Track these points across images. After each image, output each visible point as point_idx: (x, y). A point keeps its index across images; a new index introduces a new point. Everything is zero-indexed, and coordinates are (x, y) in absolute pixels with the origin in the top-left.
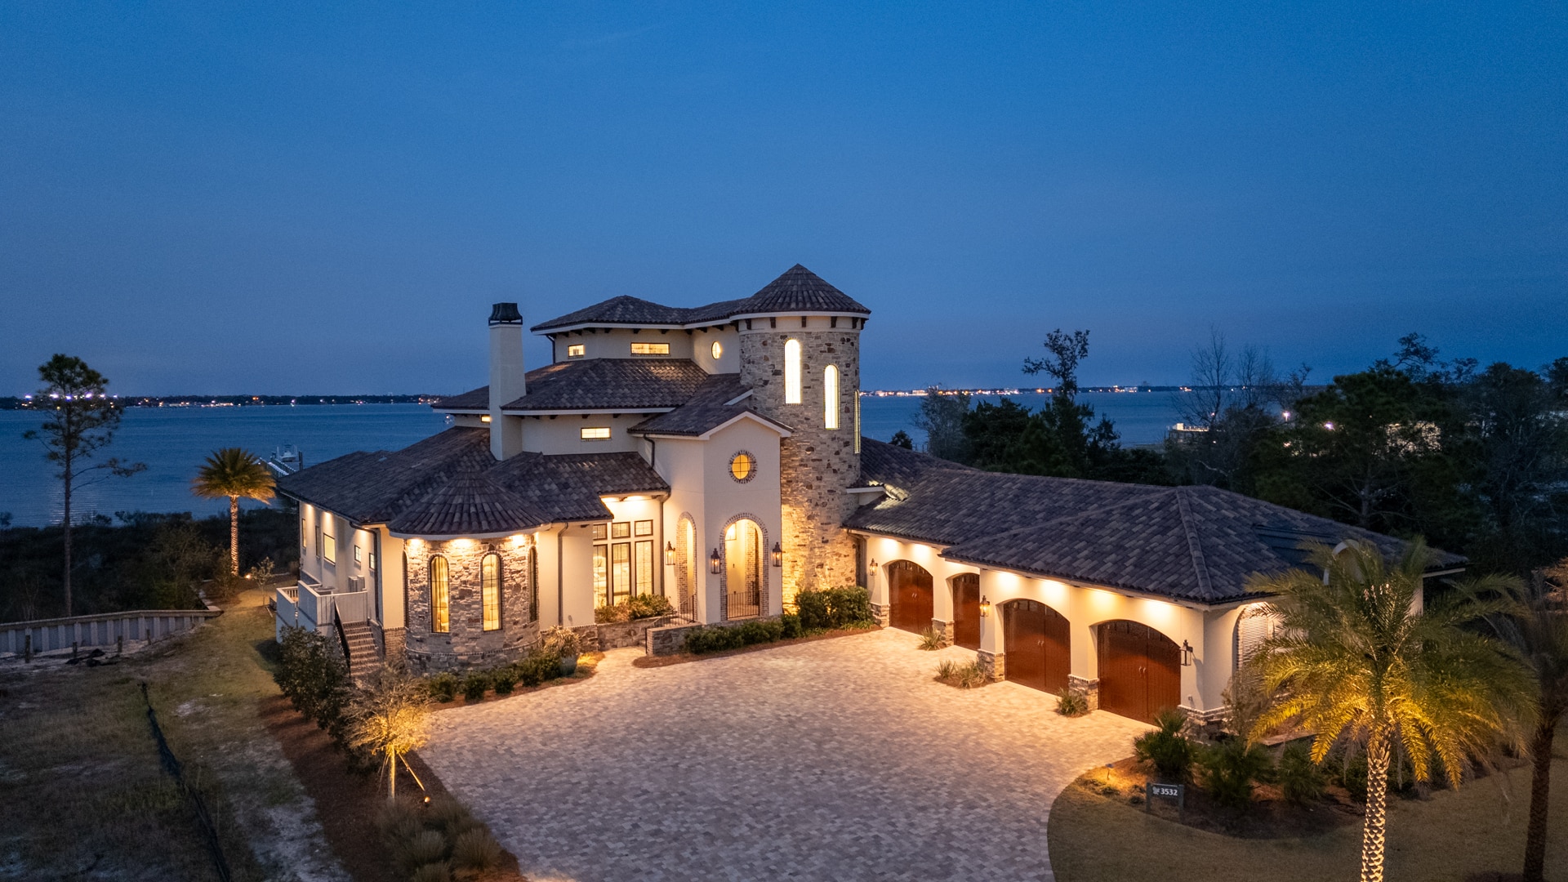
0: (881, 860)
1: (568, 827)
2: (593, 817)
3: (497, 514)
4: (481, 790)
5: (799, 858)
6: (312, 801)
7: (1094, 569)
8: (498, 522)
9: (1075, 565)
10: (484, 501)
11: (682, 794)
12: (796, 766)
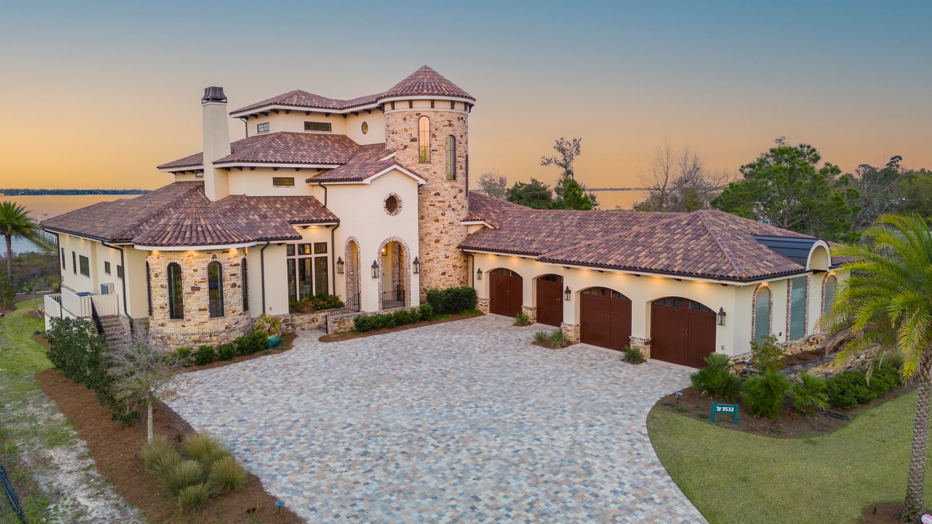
0: (538, 466)
1: (296, 453)
2: (313, 444)
3: (218, 232)
4: (222, 429)
5: (478, 467)
6: (85, 443)
7: (653, 263)
8: (219, 238)
9: (639, 261)
10: (207, 223)
11: (378, 425)
12: (456, 402)
